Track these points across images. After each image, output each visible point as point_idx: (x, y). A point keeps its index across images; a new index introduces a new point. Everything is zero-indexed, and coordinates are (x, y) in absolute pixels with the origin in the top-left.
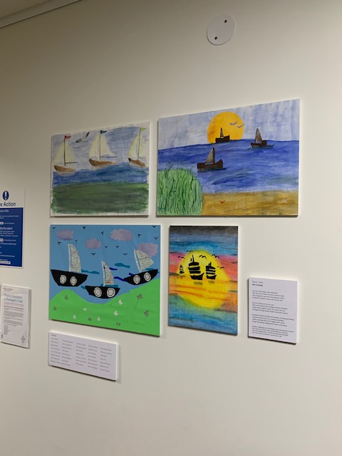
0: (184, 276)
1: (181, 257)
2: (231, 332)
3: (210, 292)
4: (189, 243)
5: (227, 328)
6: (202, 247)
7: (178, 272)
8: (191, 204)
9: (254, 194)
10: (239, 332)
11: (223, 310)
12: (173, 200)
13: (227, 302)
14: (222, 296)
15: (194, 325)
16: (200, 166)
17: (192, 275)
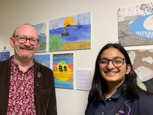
0: (57, 71)
1: (56, 64)
2: (71, 88)
3: (65, 75)
4: (59, 60)
5: (70, 87)
6: (63, 61)
8: (59, 47)
9: (78, 42)
10: (74, 88)
11: (69, 81)
12: (54, 46)
13: (70, 78)
14: (69, 76)
15: (60, 87)
16: (62, 34)
17: (60, 70)
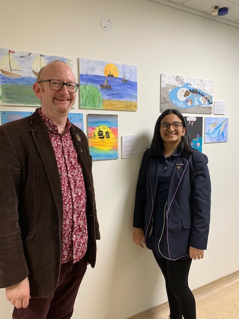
1: (94, 129)
4: (98, 122)
6: (104, 124)
7: (93, 136)
10: (118, 157)
11: (113, 150)
12: (89, 101)
14: (112, 144)
15: (101, 158)
16: (102, 86)
